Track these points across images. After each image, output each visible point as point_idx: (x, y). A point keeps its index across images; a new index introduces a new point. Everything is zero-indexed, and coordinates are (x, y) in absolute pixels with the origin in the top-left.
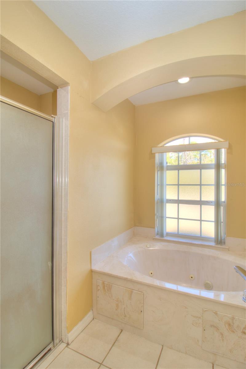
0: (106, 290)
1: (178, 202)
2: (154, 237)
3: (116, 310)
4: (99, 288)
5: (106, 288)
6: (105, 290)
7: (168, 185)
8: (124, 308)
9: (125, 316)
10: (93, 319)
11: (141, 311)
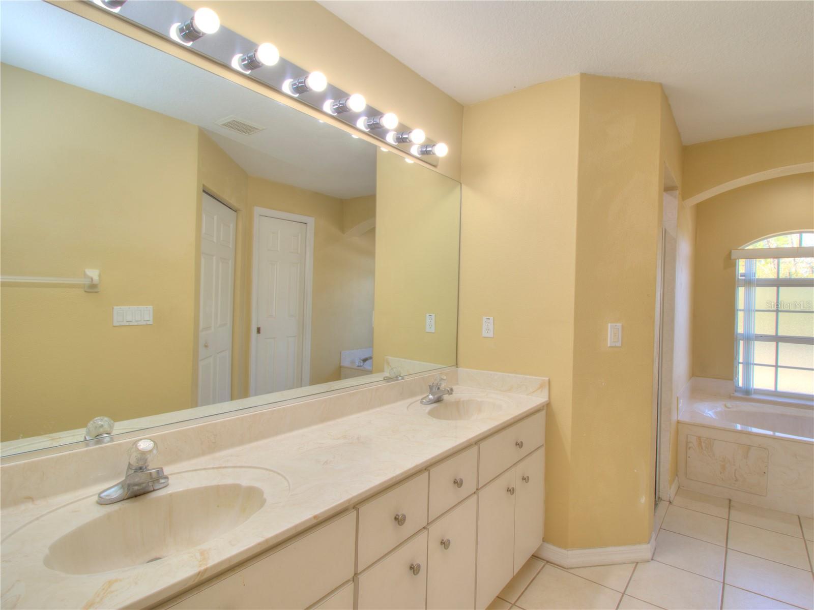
0: (704, 449)
1: (777, 339)
2: (732, 395)
3: (721, 473)
4: (691, 445)
5: (703, 445)
6: (702, 448)
7: (757, 311)
8: (735, 470)
9: (737, 480)
10: (679, 487)
11: (765, 473)
